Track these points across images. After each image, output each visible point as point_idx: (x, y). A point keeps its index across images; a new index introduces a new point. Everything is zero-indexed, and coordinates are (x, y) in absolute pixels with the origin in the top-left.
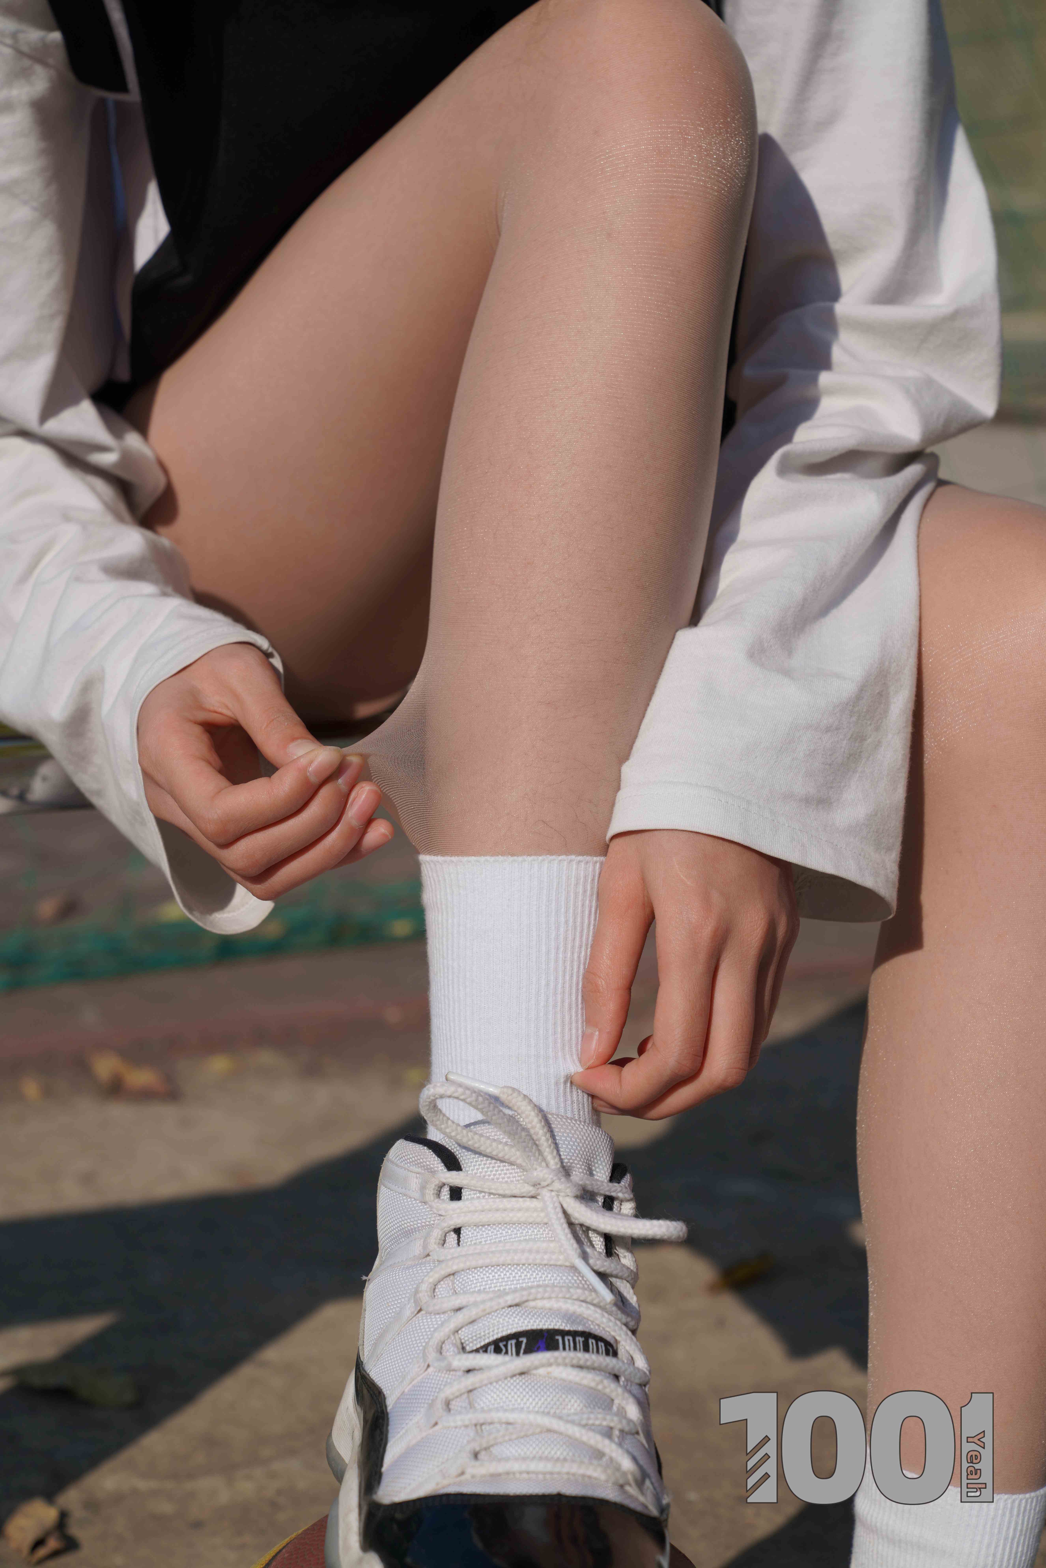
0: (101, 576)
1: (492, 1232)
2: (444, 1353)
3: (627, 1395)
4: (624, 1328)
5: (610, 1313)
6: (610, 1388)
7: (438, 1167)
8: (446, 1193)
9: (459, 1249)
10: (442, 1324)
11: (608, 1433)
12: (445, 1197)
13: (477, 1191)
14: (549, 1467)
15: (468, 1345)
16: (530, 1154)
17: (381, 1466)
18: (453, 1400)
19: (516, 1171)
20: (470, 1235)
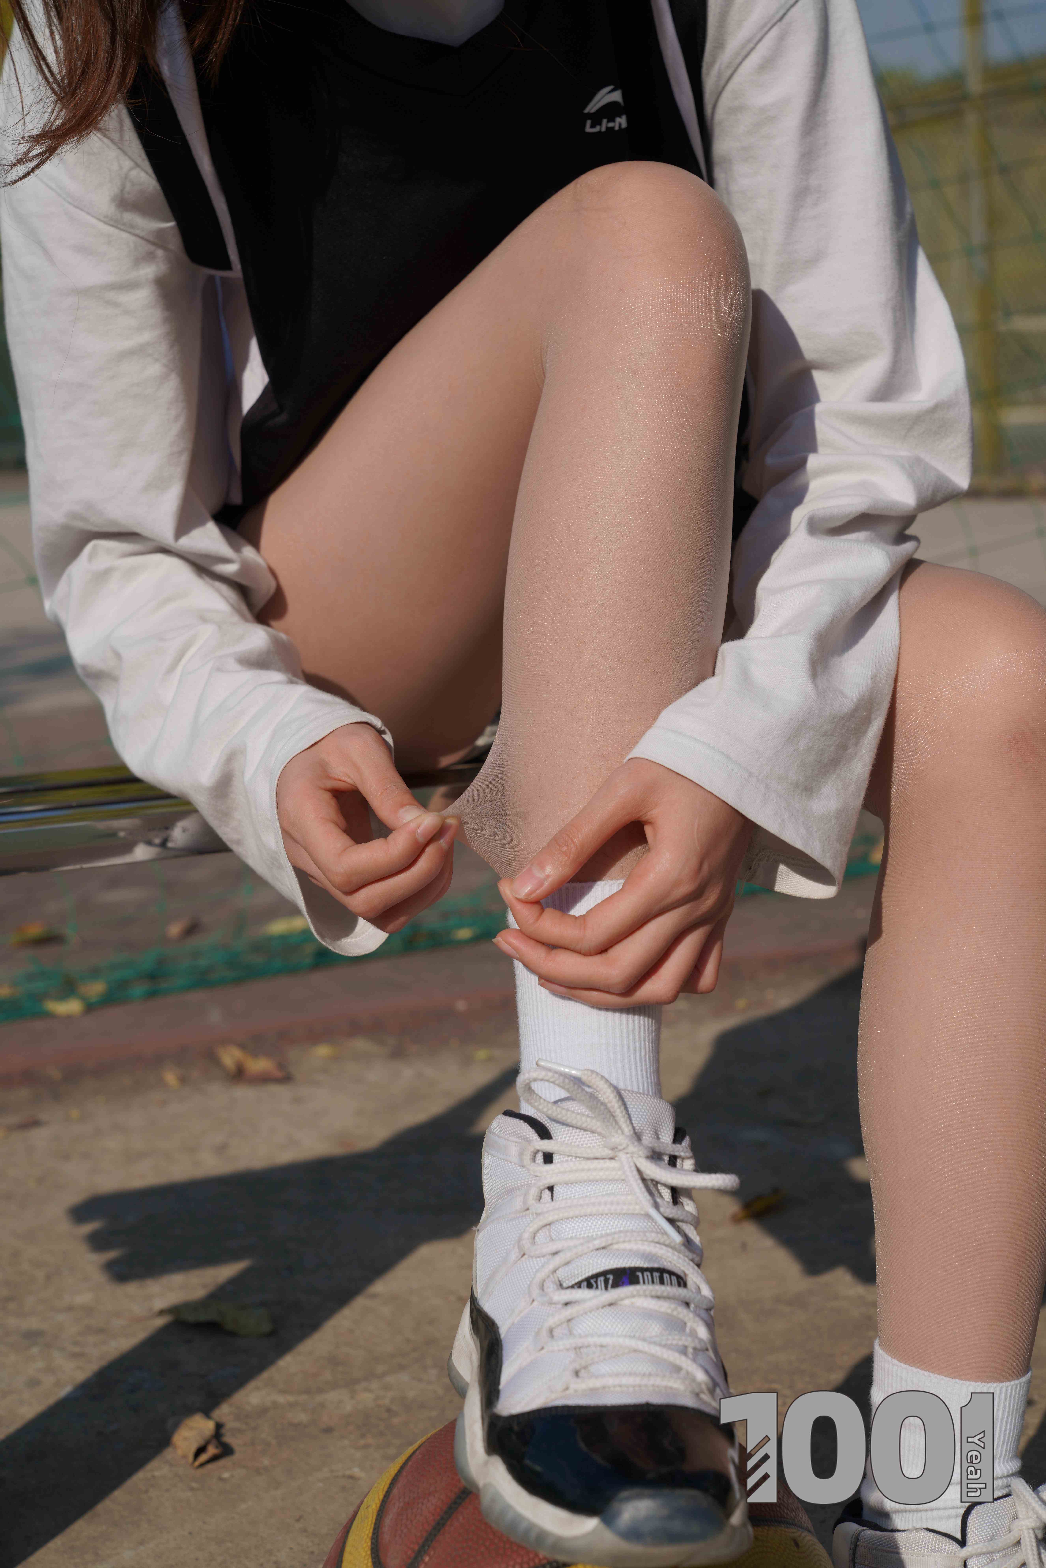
0: (238, 667)
1: (580, 1189)
2: (545, 1289)
3: (697, 1319)
4: (692, 1263)
5: (679, 1252)
6: (683, 1313)
7: (532, 1137)
8: (540, 1158)
9: (553, 1203)
10: (543, 1266)
11: (683, 1351)
12: (540, 1161)
13: (565, 1155)
14: (637, 1381)
15: (565, 1282)
16: (608, 1124)
17: (499, 1384)
18: (554, 1328)
19: (597, 1137)
20: (562, 1192)
